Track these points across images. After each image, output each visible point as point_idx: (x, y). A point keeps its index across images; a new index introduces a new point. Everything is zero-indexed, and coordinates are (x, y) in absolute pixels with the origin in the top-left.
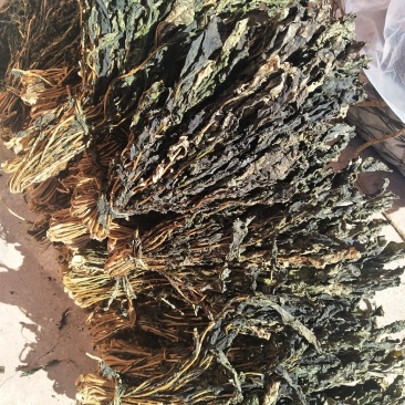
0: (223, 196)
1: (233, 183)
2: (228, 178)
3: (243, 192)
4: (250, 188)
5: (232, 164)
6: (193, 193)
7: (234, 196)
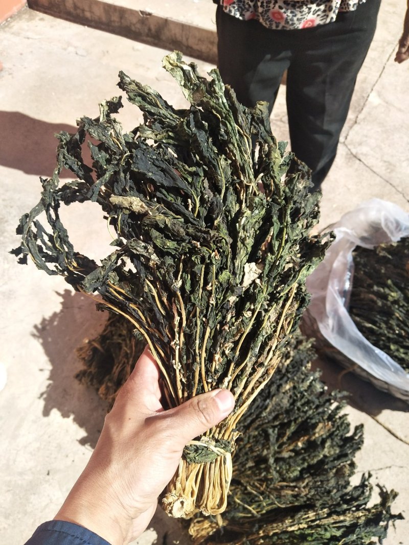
0: (261, 422)
1: (264, 414)
2: (261, 413)
3: (271, 418)
4: (273, 414)
5: (261, 405)
6: (246, 424)
7: (267, 421)
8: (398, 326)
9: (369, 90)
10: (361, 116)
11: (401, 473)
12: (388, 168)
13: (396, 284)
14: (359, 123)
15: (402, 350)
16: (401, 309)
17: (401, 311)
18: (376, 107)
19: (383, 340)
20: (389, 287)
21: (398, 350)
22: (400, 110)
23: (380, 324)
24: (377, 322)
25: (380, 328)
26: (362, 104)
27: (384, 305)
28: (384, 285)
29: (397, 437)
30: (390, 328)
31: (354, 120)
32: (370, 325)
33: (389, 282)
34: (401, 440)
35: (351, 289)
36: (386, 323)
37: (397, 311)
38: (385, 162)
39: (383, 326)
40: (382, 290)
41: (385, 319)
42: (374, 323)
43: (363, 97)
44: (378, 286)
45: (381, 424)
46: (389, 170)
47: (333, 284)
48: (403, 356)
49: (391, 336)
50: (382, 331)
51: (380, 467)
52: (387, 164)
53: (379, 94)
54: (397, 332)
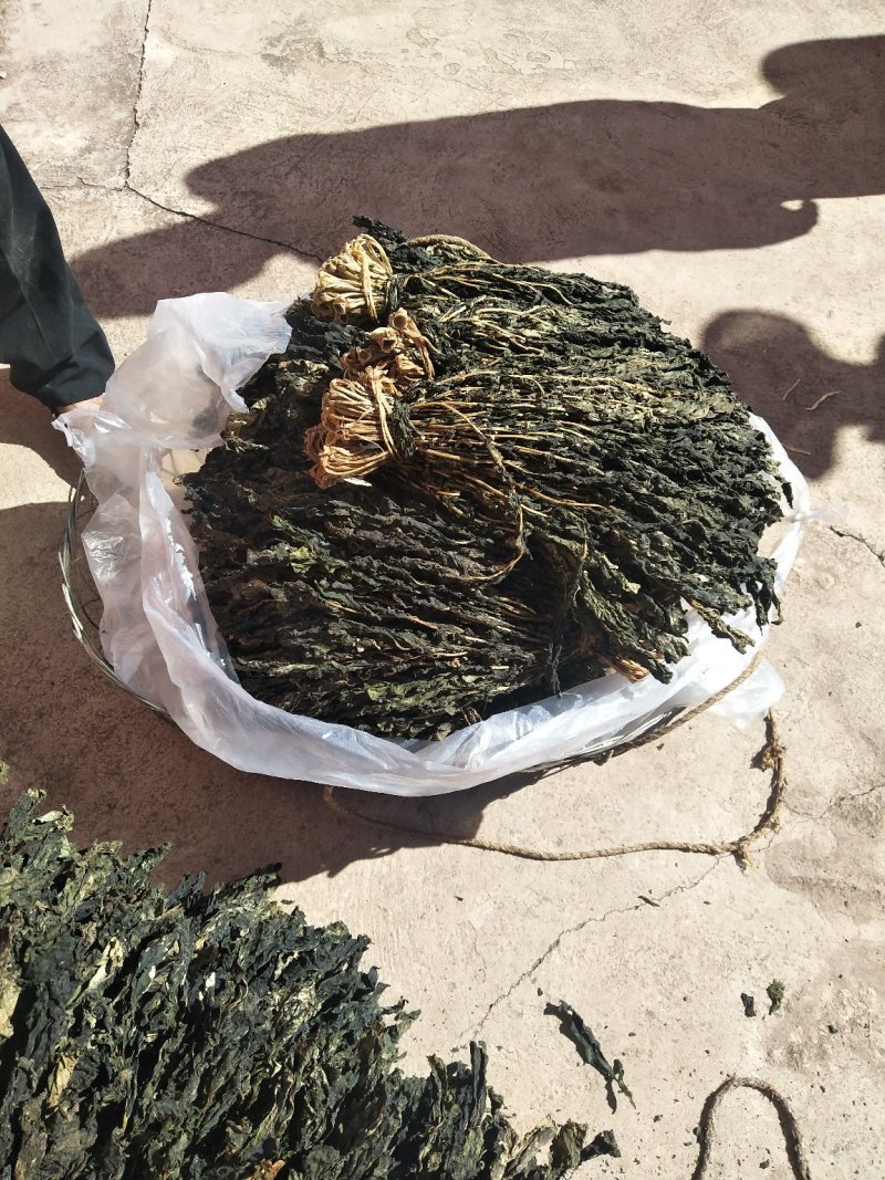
8: (353, 632)
9: (141, 36)
10: (143, 106)
11: (587, 940)
12: (258, 208)
13: (297, 520)
14: (145, 124)
15: (399, 690)
16: (336, 584)
17: (339, 590)
18: (170, 71)
19: (344, 687)
20: (284, 536)
21: (390, 695)
22: (231, 56)
23: (312, 651)
24: (301, 649)
25: (319, 661)
26: (134, 75)
27: (293, 594)
28: (273, 538)
29: (540, 858)
30: (339, 648)
31: (131, 119)
32: (290, 667)
33: (278, 522)
34: (553, 859)
35: (202, 586)
36: (324, 638)
37: (333, 594)
38: (245, 194)
39: (321, 650)
40: (271, 553)
41: (315, 630)
42: (297, 655)
43: (131, 56)
44: (257, 547)
45: (492, 849)
46: (261, 213)
47: (151, 595)
48: (410, 701)
49: (353, 667)
50: (325, 667)
51: (536, 960)
52: (252, 197)
53: (168, 37)
54: (361, 650)
